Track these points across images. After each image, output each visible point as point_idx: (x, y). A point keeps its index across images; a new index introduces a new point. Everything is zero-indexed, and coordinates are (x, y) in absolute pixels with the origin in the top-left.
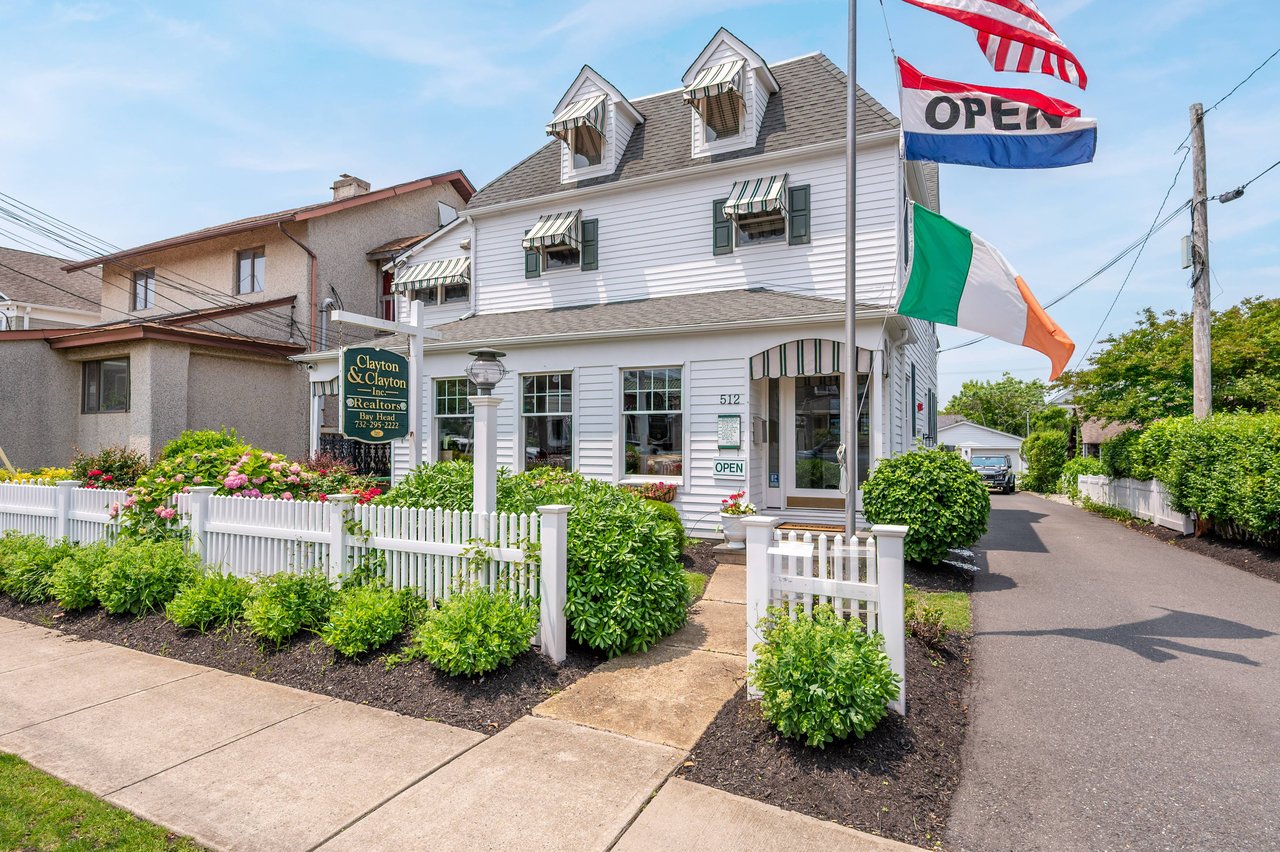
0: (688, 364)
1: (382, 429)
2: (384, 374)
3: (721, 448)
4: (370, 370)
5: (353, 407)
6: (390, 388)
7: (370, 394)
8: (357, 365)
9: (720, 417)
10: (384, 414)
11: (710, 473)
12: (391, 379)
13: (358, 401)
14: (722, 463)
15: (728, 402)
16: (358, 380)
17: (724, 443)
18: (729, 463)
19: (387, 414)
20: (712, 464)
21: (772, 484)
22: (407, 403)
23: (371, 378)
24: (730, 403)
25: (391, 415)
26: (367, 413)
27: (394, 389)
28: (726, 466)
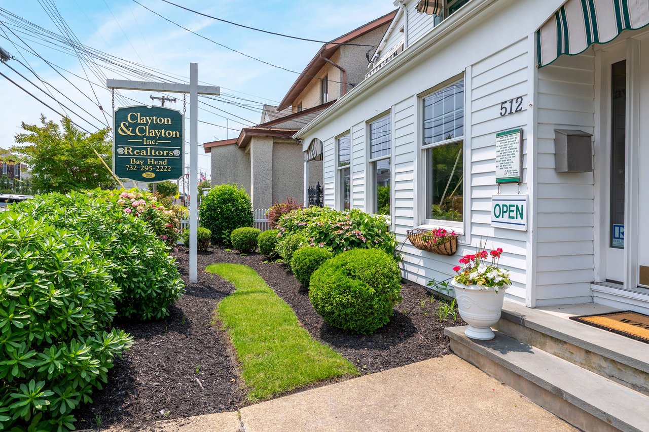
0: (469, 70)
1: (153, 171)
2: (154, 126)
3: (501, 182)
4: (140, 124)
5: (124, 154)
6: (161, 138)
7: (142, 143)
8: (128, 121)
9: (498, 135)
10: (155, 160)
11: (488, 219)
12: (163, 131)
13: (128, 149)
15: (508, 111)
16: (129, 133)
17: (502, 174)
18: (508, 203)
19: (159, 160)
20: (489, 206)
21: (615, 243)
22: (181, 150)
23: (142, 131)
24: (511, 113)
25: (163, 160)
26: (137, 159)
27: (166, 138)
28: (505, 209)
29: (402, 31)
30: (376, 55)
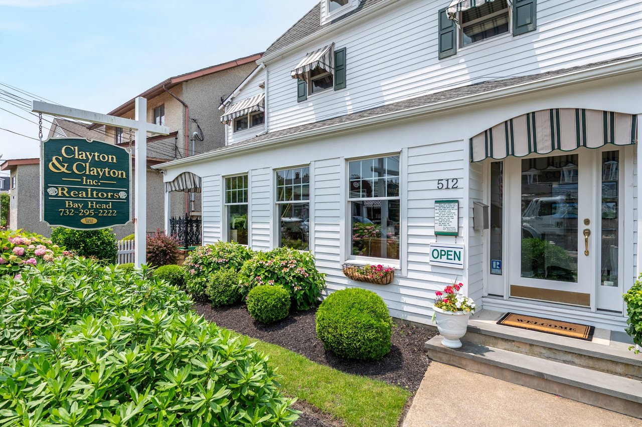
0: (405, 151)
1: (96, 216)
2: (95, 164)
3: (438, 234)
4: (78, 160)
5: (57, 196)
6: (104, 177)
7: (81, 183)
8: (62, 156)
9: (436, 202)
10: (97, 203)
11: (427, 259)
12: (107, 170)
13: (63, 189)
14: (439, 249)
15: (445, 186)
16: (64, 170)
17: (440, 229)
18: (446, 249)
19: (102, 202)
20: (428, 250)
21: (493, 271)
22: (127, 192)
23: (83, 168)
24: (447, 188)
25: (107, 203)
26: (74, 202)
27: (110, 178)
28: (443, 253)
29: (262, 86)
30: (229, 100)
